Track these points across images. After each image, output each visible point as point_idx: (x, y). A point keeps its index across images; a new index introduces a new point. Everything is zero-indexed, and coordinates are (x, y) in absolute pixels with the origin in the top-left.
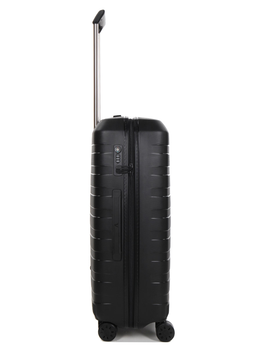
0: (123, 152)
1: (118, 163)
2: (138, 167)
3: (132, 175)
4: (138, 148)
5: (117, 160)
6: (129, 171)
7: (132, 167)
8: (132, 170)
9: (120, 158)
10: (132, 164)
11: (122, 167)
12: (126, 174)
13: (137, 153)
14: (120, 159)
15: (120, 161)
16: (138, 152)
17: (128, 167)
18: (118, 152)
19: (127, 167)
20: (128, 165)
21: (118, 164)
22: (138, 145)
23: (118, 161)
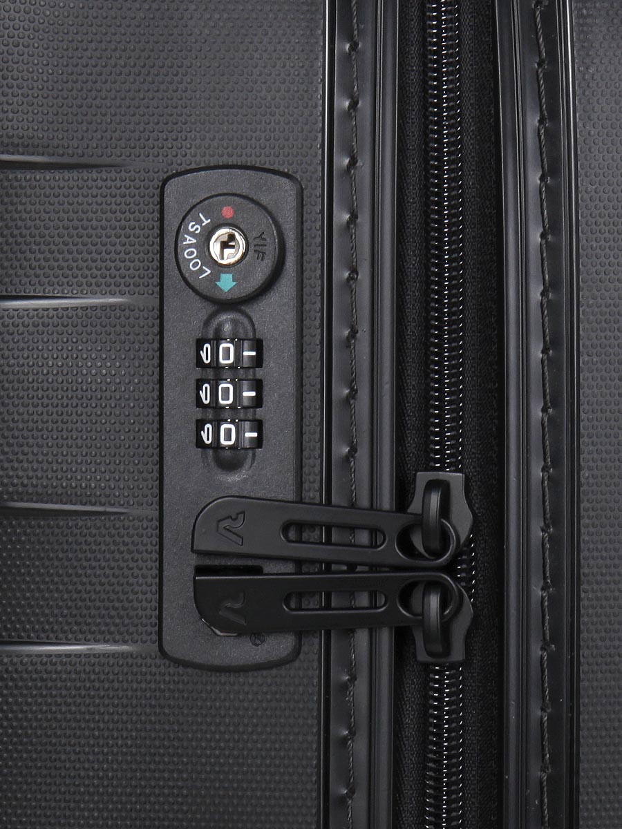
0: (315, 284)
1: (228, 460)
2: (552, 520)
3: (458, 654)
4: (552, 227)
5: (216, 414)
6: (405, 597)
7: (462, 520)
8: (450, 568)
9: (258, 386)
10: (456, 479)
11: (295, 528)
12: (362, 637)
13: (536, 294)
14: (258, 401)
15: (258, 426)
16: (551, 286)
17: (393, 526)
18: (227, 283)
19: (374, 531)
20: (386, 500)
21: (234, 478)
22: (552, 169)
23: (228, 435)
